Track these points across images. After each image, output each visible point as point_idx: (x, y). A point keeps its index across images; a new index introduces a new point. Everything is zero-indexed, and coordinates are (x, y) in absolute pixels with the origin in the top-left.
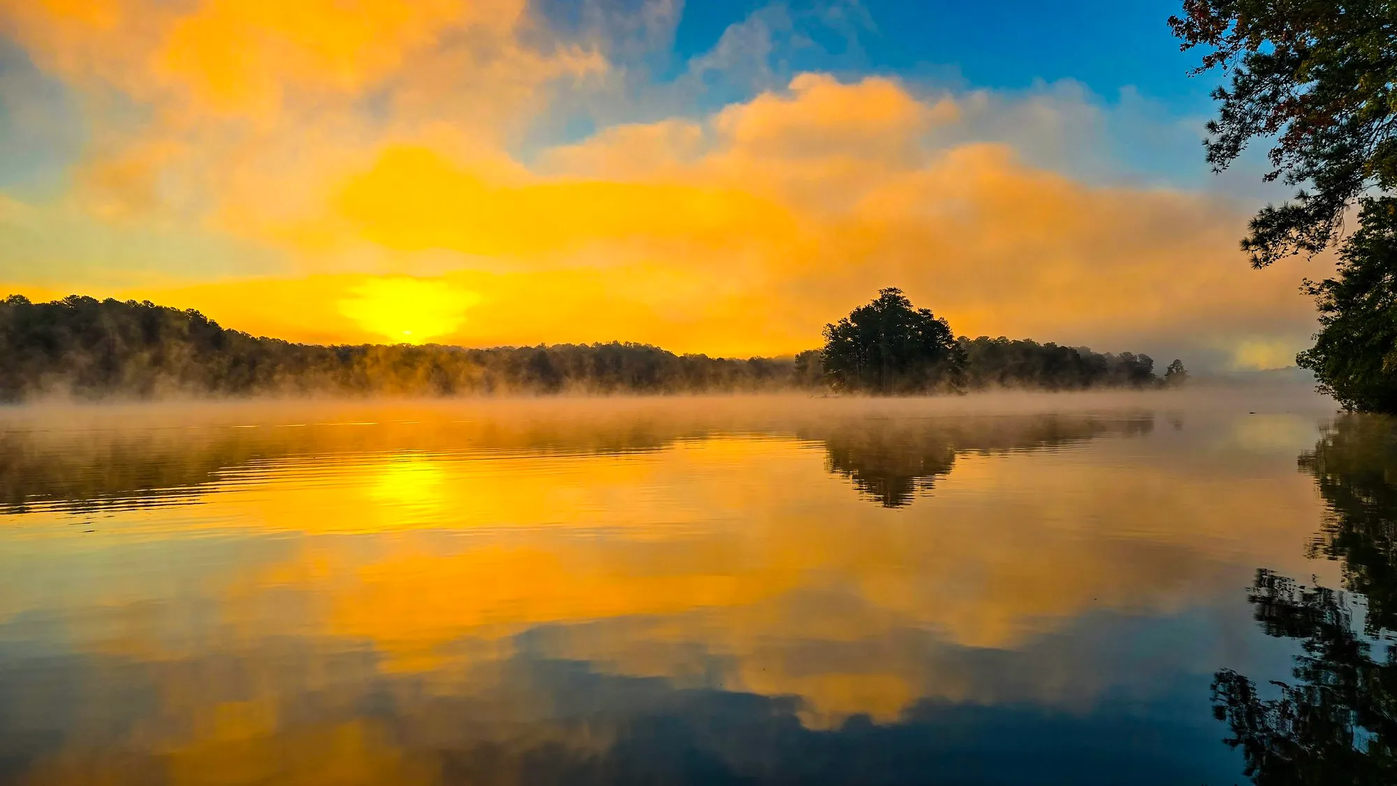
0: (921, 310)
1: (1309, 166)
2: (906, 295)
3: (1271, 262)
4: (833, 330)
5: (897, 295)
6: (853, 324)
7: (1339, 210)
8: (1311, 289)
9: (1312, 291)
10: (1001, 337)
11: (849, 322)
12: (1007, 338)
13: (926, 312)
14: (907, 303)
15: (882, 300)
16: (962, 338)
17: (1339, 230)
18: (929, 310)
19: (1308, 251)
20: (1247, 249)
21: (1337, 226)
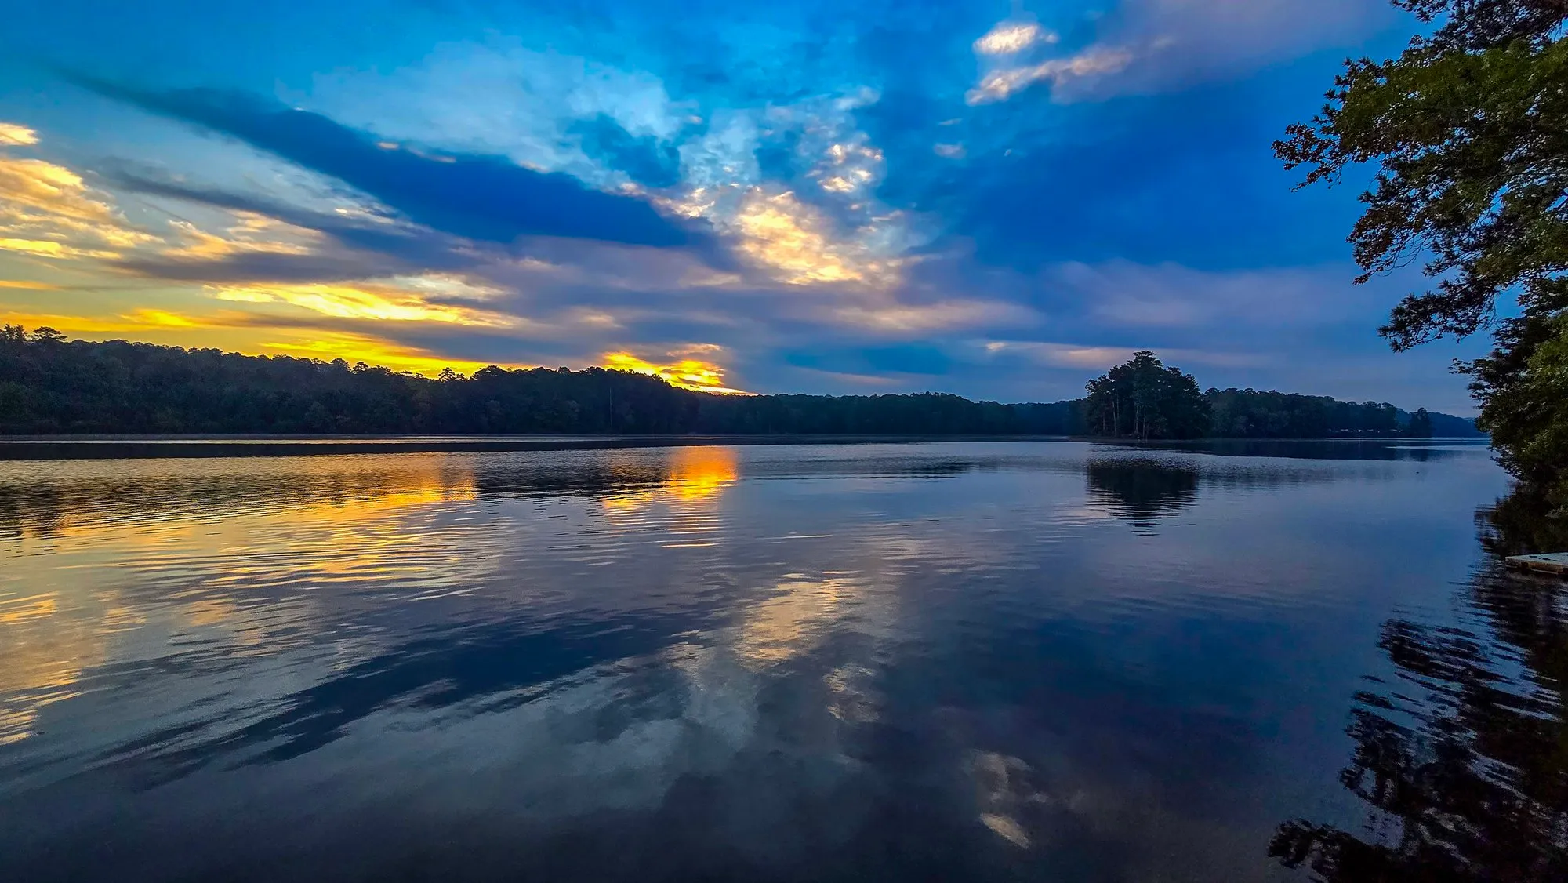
0: (1170, 368)
1: (1449, 258)
2: (1156, 357)
3: (1412, 346)
4: (1094, 384)
5: (1150, 357)
6: (1111, 380)
7: (1488, 296)
8: (1461, 368)
9: (1463, 370)
10: (1248, 389)
11: (1108, 378)
12: (1253, 390)
13: (1175, 370)
14: (1158, 363)
15: (1137, 361)
16: (1206, 391)
17: (1490, 315)
18: (1178, 369)
19: (1456, 334)
20: (1385, 335)
21: (1487, 311)
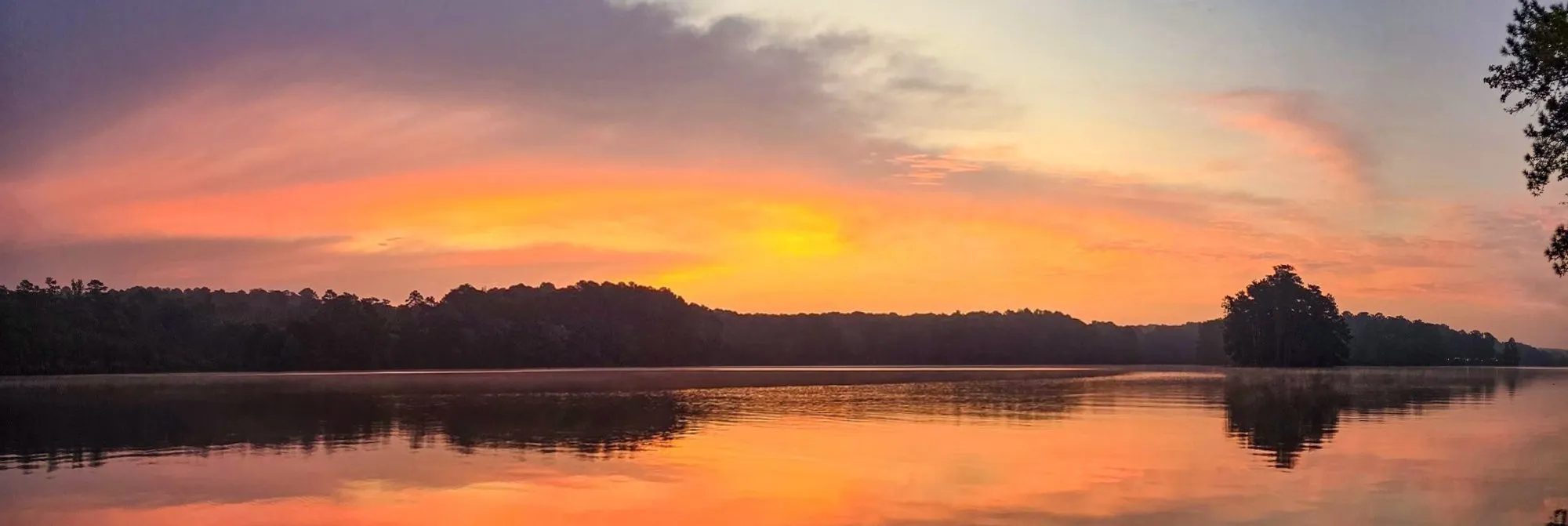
0: (1310, 286)
2: (1298, 271)
4: (1231, 302)
5: (1290, 272)
6: (1251, 298)
10: (1379, 314)
11: (1246, 294)
12: (1384, 315)
13: (1315, 288)
14: (1299, 279)
15: (1276, 275)
16: (1346, 313)
18: (1318, 287)
